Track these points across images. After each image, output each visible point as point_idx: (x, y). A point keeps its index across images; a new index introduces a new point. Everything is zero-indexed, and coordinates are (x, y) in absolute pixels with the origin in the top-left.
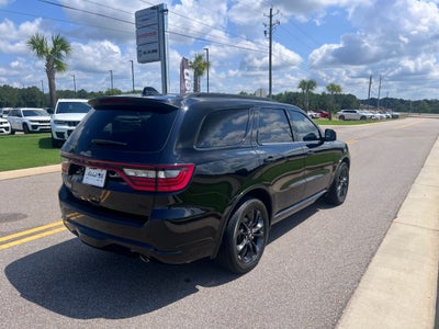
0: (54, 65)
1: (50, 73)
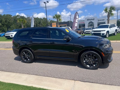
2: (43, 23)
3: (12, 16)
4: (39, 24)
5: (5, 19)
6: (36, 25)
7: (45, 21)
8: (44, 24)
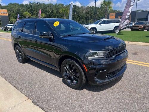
2: (99, 13)
3: (64, 5)
4: (95, 14)
5: (56, 9)
6: (91, 16)
7: (103, 11)
8: (101, 14)
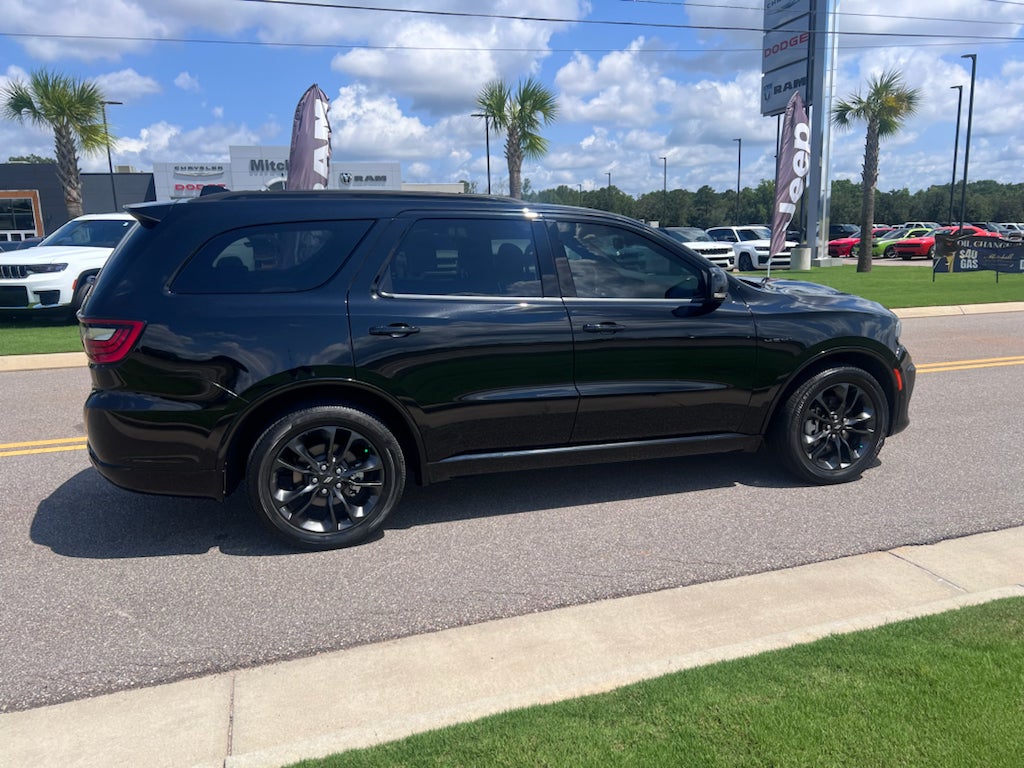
0: (522, 143)
1: (514, 159)
